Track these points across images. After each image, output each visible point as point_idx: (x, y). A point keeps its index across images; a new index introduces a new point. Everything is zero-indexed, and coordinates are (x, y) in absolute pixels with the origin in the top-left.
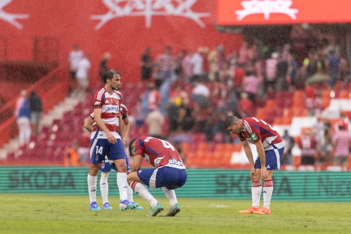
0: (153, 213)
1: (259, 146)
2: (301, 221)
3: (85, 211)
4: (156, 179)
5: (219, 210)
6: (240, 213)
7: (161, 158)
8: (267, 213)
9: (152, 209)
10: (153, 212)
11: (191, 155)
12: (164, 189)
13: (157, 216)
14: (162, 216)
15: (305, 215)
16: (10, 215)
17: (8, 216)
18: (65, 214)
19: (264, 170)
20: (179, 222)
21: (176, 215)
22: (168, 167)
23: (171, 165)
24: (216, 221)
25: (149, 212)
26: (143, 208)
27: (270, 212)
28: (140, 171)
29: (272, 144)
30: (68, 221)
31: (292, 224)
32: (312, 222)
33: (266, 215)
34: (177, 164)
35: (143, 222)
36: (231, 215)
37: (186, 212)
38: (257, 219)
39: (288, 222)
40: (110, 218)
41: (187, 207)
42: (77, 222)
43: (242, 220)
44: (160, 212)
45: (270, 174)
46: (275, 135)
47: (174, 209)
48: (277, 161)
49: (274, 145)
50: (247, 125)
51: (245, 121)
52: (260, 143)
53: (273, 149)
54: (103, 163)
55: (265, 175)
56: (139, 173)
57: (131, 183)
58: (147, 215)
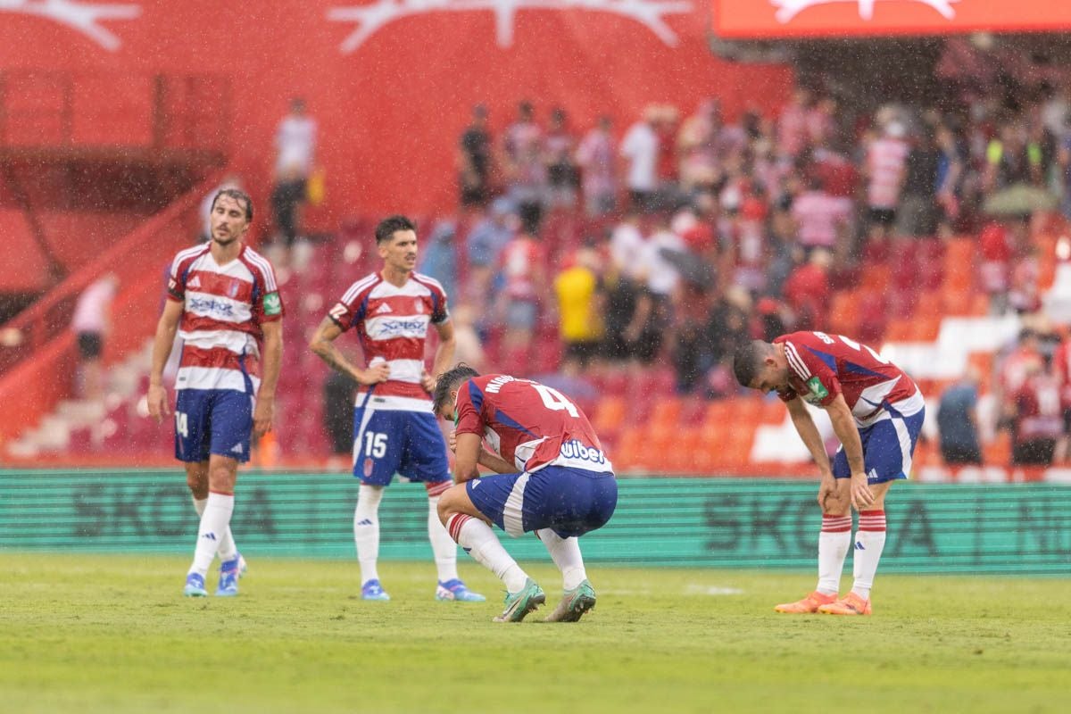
0: (512, 613)
1: (836, 414)
2: (965, 636)
3: (307, 607)
4: (524, 505)
5: (715, 600)
6: (778, 611)
7: (538, 442)
8: (861, 611)
9: (509, 600)
10: (514, 610)
11: (629, 435)
12: (546, 535)
14: (542, 622)
15: (977, 617)
16: (77, 617)
17: (71, 621)
18: (244, 615)
19: (860, 485)
20: (592, 639)
21: (584, 616)
22: (559, 467)
23: (567, 459)
24: (704, 635)
25: (503, 610)
27: (869, 608)
28: (476, 483)
29: (886, 404)
30: (256, 636)
31: (938, 645)
32: (996, 639)
33: (859, 619)
34: (585, 456)
35: (481, 640)
36: (750, 617)
37: (614, 608)
38: (831, 630)
39: (926, 637)
40: (383, 626)
41: (618, 592)
42: (282, 638)
43: (786, 634)
44: (535, 608)
45: (880, 493)
46: (890, 376)
47: (577, 598)
48: (904, 455)
49: (892, 408)
50: (794, 355)
51: (788, 343)
52: (841, 406)
53: (890, 420)
54: (370, 459)
55: (864, 497)
56: (473, 487)
57: (448, 519)
58: (496, 619)
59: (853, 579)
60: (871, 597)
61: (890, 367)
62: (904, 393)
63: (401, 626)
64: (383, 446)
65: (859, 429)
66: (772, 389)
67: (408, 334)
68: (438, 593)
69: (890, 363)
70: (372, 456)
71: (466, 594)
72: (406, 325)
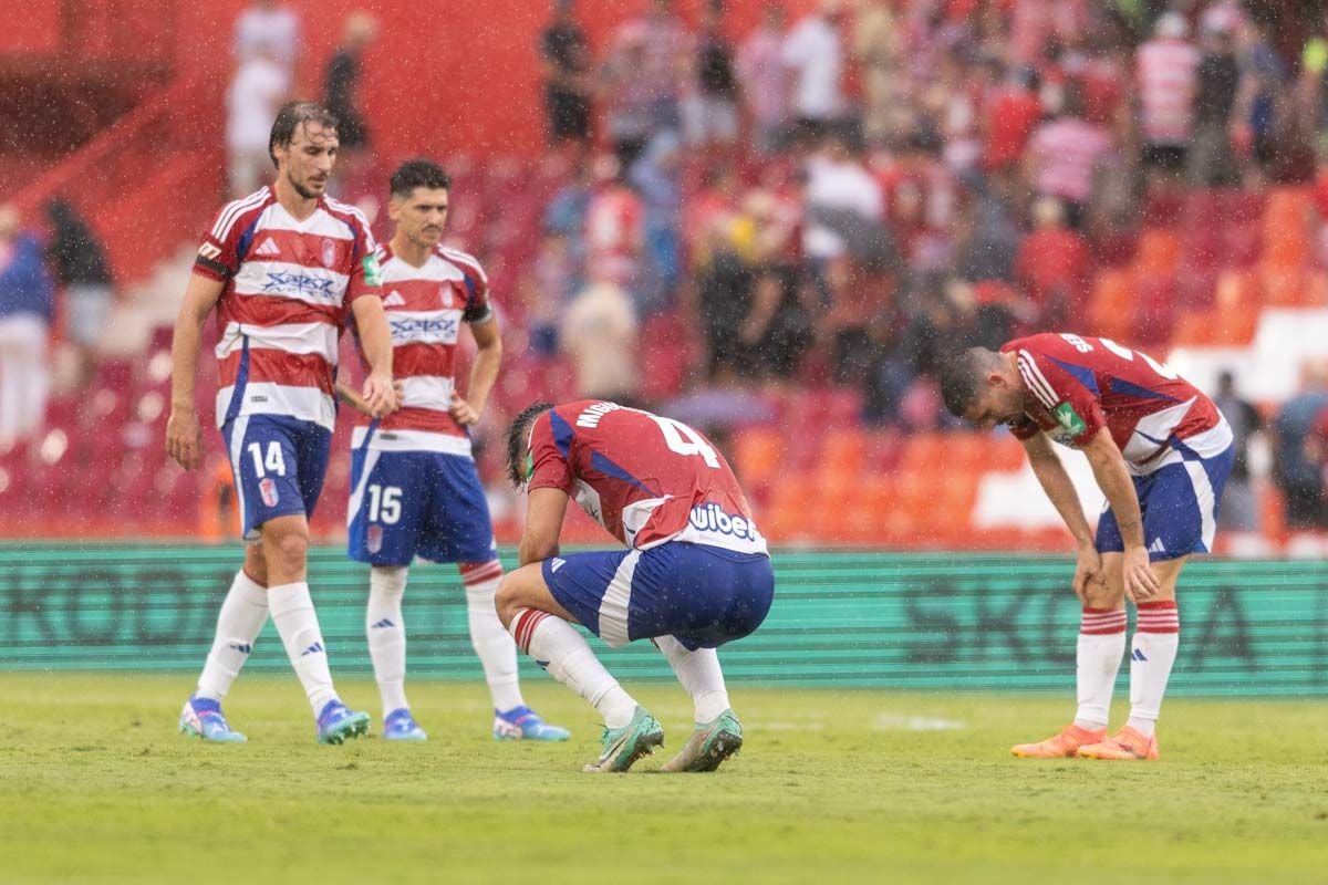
0: (613, 758)
1: (1100, 457)
2: (1302, 792)
3: (302, 751)
4: (632, 600)
5: (920, 738)
6: (1016, 755)
7: (656, 502)
8: (1142, 754)
9: (608, 739)
10: (617, 754)
11: (787, 486)
12: (667, 644)
13: (634, 772)
14: (657, 772)
15: (1317, 762)
18: (206, 764)
19: (1138, 564)
20: (733, 798)
21: (723, 765)
22: (684, 543)
23: (698, 532)
24: (905, 791)
25: (599, 754)
26: (567, 734)
27: (1154, 749)
28: (557, 563)
29: (1175, 440)
30: (223, 795)
31: (1260, 805)
33: (1139, 766)
34: (727, 529)
35: (566, 799)
36: (974, 763)
37: (766, 751)
38: (1097, 783)
39: (1242, 794)
40: (417, 779)
41: (772, 726)
42: (265, 798)
43: (1028, 789)
44: (648, 752)
45: (1166, 576)
46: (1180, 398)
47: (714, 736)
48: (1203, 517)
49: (1184, 445)
50: (1031, 369)
51: (1022, 352)
52: (1106, 445)
53: (1182, 463)
54: (376, 526)
55: (1144, 583)
56: (554, 570)
57: (512, 617)
58: (588, 767)
59: (1128, 706)
60: (1157, 732)
61: (1179, 383)
62: (1201, 423)
63: (443, 778)
64: (397, 506)
65: (1134, 478)
66: (1000, 422)
67: (429, 338)
68: (496, 728)
69: (1179, 378)
70: (380, 520)
71: (541, 729)
72: (425, 325)
